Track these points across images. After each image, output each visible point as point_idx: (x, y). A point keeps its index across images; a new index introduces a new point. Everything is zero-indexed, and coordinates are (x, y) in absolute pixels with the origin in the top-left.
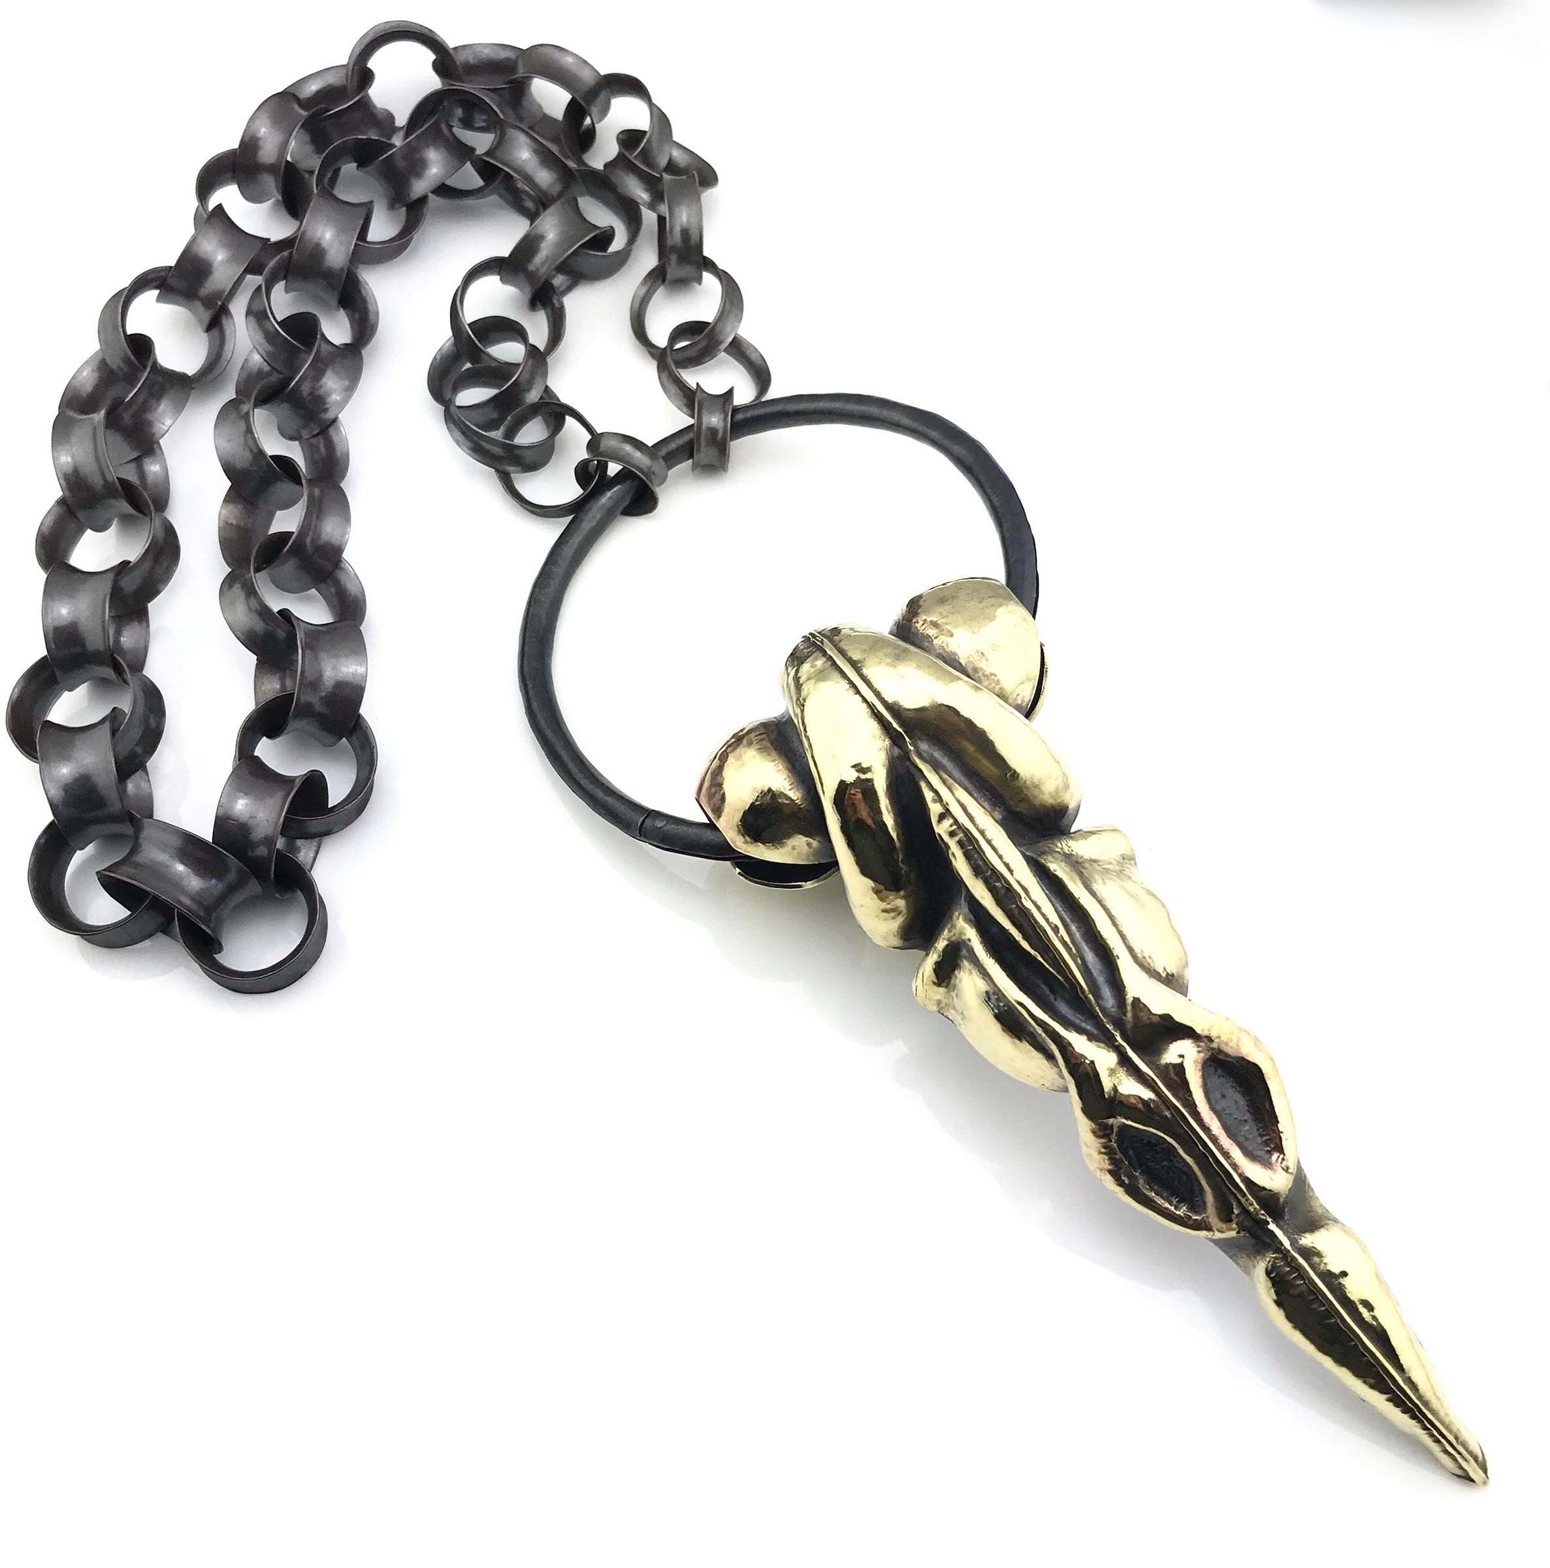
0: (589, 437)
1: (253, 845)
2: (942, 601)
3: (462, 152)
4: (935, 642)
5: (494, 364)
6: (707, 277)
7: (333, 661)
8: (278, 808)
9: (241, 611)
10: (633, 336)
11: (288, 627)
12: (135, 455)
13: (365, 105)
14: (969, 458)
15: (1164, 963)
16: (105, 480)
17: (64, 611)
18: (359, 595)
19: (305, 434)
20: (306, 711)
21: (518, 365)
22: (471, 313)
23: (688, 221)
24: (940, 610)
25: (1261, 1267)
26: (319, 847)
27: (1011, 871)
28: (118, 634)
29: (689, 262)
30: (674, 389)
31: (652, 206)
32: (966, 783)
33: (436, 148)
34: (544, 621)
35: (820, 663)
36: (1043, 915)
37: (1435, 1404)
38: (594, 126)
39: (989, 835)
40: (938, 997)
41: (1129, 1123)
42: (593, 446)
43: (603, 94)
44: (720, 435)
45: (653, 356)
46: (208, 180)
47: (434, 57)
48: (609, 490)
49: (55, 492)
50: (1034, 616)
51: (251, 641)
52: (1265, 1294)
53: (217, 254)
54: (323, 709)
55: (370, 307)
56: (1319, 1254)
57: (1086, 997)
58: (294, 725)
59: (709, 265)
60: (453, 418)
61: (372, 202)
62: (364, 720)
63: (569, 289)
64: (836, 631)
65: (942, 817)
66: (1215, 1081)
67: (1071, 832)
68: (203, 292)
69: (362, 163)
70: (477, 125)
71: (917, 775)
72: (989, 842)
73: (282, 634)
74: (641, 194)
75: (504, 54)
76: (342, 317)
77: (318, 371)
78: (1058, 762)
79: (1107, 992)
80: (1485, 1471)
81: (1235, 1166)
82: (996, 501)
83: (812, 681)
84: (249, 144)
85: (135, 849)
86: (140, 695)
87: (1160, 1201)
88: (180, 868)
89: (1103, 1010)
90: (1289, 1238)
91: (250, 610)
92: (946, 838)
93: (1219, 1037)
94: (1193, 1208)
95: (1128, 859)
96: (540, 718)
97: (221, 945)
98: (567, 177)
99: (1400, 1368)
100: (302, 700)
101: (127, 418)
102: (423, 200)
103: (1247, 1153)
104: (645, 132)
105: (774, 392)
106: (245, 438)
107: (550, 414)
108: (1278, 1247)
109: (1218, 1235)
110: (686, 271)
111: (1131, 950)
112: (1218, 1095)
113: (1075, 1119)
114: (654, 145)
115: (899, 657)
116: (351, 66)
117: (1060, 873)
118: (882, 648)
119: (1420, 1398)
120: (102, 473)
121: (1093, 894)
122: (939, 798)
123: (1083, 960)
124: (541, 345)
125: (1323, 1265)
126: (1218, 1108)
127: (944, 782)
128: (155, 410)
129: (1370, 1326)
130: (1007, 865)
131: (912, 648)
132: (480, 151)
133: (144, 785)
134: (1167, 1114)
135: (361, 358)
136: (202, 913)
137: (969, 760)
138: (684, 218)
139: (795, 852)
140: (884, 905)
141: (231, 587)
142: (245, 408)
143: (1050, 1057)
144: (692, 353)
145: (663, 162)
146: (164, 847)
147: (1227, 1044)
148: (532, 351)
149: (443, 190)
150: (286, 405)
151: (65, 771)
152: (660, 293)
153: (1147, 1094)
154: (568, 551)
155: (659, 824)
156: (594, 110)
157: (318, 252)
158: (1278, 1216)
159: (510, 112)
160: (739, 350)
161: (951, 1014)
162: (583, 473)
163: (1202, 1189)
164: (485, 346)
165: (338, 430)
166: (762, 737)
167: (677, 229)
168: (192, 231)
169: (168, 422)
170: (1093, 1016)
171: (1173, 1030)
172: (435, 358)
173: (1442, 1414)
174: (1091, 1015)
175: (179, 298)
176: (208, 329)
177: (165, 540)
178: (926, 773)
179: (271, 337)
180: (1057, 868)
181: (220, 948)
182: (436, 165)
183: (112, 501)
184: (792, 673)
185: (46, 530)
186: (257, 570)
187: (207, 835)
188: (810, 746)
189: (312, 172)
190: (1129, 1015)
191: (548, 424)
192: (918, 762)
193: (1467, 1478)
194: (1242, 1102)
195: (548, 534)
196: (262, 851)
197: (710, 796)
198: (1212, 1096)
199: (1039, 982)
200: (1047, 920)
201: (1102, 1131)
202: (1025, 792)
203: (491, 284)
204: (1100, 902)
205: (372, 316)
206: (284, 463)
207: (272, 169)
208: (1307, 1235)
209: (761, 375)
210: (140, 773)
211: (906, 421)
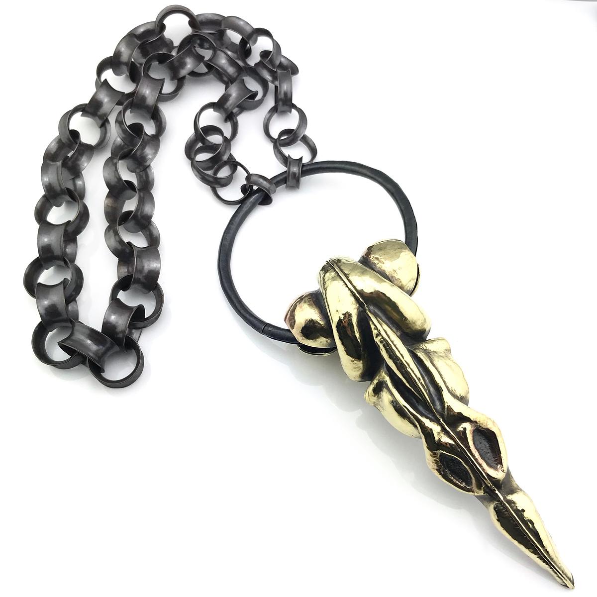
0: (247, 175)
1: (117, 333)
2: (380, 249)
3: (200, 58)
4: (377, 266)
5: (210, 144)
6: (293, 111)
7: (148, 262)
8: (126, 320)
9: (113, 242)
10: (264, 134)
11: (130, 248)
12: (73, 177)
13: (162, 39)
14: (393, 190)
15: (460, 392)
16: (61, 188)
17: (46, 240)
18: (157, 235)
19: (138, 171)
20: (138, 281)
21: (220, 145)
22: (202, 123)
23: (287, 89)
24: (380, 253)
25: (492, 506)
26: (141, 332)
27: (403, 357)
28: (65, 247)
29: (287, 105)
30: (279, 156)
31: (273, 82)
32: (388, 322)
33: (190, 58)
34: (228, 247)
35: (333, 274)
36: (415, 374)
37: (555, 559)
38: (251, 48)
39: (395, 343)
40: (374, 401)
41: (444, 452)
42: (248, 178)
43: (254, 36)
44: (297, 175)
45: (272, 141)
46: (101, 69)
47: (189, 19)
48: (253, 196)
49: (42, 192)
50: (415, 256)
51: (116, 252)
52: (493, 517)
53: (105, 99)
54: (144, 281)
55: (163, 120)
56: (514, 503)
57: (430, 405)
58: (132, 286)
59: (294, 106)
60: (195, 166)
61: (164, 79)
62: (159, 285)
63: (240, 113)
64: (339, 261)
65: (377, 335)
66: (477, 438)
67: (427, 339)
68: (99, 113)
69: (161, 62)
70: (205, 47)
71: (368, 318)
72: (395, 346)
73: (128, 251)
74: (268, 77)
75: (216, 18)
76: (152, 123)
77: (143, 147)
78: (422, 314)
79: (438, 403)
80: (573, 584)
81: (484, 470)
82: (402, 207)
83: (330, 281)
84: (117, 54)
85: (72, 334)
86: (74, 272)
87: (455, 481)
88: (89, 342)
89: (436, 410)
90: (503, 496)
91: (116, 241)
92: (379, 343)
93: (479, 422)
94: (467, 484)
95: (448, 351)
96: (226, 285)
97: (104, 370)
98: (240, 70)
99: (543, 546)
100: (136, 277)
101: (70, 163)
102: (184, 77)
103: (488, 464)
104: (271, 51)
105: (318, 159)
106: (115, 172)
107: (232, 165)
108: (499, 500)
109: (476, 494)
110: (286, 108)
111: (447, 387)
112: (478, 443)
113: (424, 450)
114: (274, 56)
115: (363, 273)
116: (157, 22)
117: (422, 357)
118: (357, 269)
119: (550, 557)
120: (60, 186)
121: (434, 365)
122: (376, 328)
123: (429, 391)
124: (229, 137)
125: (515, 507)
126: (478, 447)
127: (379, 322)
128: (81, 160)
129: (532, 530)
130: (401, 355)
131: (368, 270)
132: (206, 59)
133: (75, 306)
134: (459, 450)
135: (159, 141)
136: (97, 359)
137: (388, 313)
138: (285, 87)
139: (321, 344)
140: (354, 366)
141: (109, 231)
142: (115, 161)
143: (415, 426)
144: (287, 141)
145: (277, 63)
146: (83, 334)
147: (482, 424)
148: (225, 139)
149: (193, 74)
150: (131, 159)
151: (46, 303)
152: (275, 116)
153: (452, 442)
154: (237, 219)
155: (270, 329)
156: (251, 42)
157: (143, 98)
158: (499, 488)
159: (218, 42)
160: (306, 140)
161: (379, 407)
162: (244, 189)
163: (471, 478)
164: (206, 137)
165: (150, 170)
166: (310, 300)
167: (282, 92)
168: (95, 90)
169: (86, 165)
170: (432, 412)
171: (463, 419)
172: (188, 141)
173: (558, 563)
174: (431, 412)
175: (89, 115)
176: (100, 127)
177: (84, 211)
178: (372, 318)
179: (124, 131)
180: (421, 355)
181: (104, 371)
182: (190, 64)
183: (64, 196)
184: (322, 276)
185: (38, 207)
186: (120, 225)
187: (99, 329)
188: (328, 305)
189: (141, 64)
190: (446, 412)
191: (231, 168)
192: (369, 313)
193: (566, 586)
194: (487, 445)
195: (230, 211)
196: (121, 335)
197: (290, 320)
198: (476, 443)
199: (413, 399)
200: (416, 376)
201: (434, 455)
202: (410, 325)
203: (210, 112)
204: (436, 368)
205: (163, 124)
206: (129, 183)
207: (126, 64)
208: (510, 495)
209: (314, 151)
210: (74, 302)
211: (369, 174)
